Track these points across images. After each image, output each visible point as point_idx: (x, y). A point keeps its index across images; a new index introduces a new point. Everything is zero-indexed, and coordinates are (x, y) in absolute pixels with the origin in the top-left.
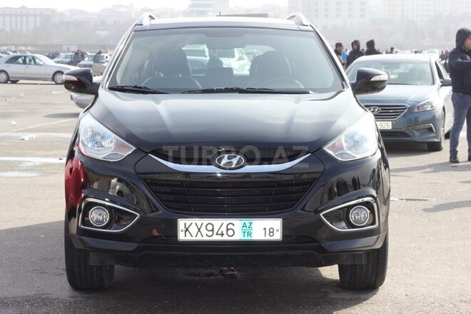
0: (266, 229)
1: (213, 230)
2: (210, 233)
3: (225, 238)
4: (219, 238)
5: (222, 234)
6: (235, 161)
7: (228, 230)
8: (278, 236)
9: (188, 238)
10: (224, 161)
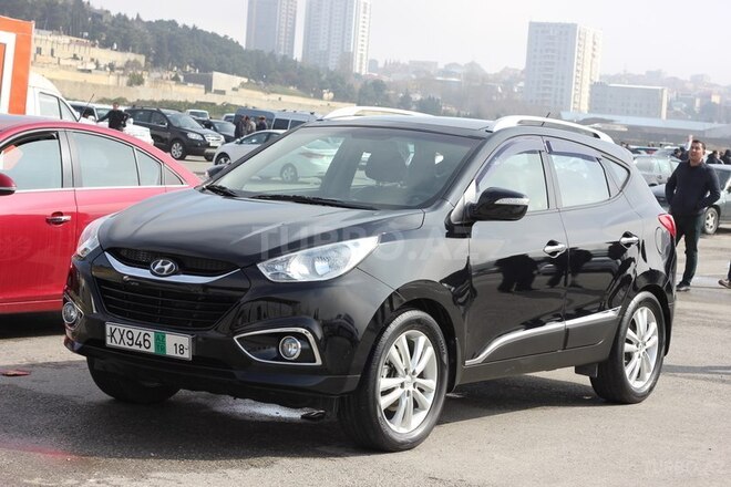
0: (178, 345)
1: (132, 339)
2: (130, 342)
3: (143, 349)
4: (137, 348)
5: (140, 345)
6: (167, 267)
7: (145, 340)
8: (187, 355)
9: (114, 344)
10: (159, 266)
